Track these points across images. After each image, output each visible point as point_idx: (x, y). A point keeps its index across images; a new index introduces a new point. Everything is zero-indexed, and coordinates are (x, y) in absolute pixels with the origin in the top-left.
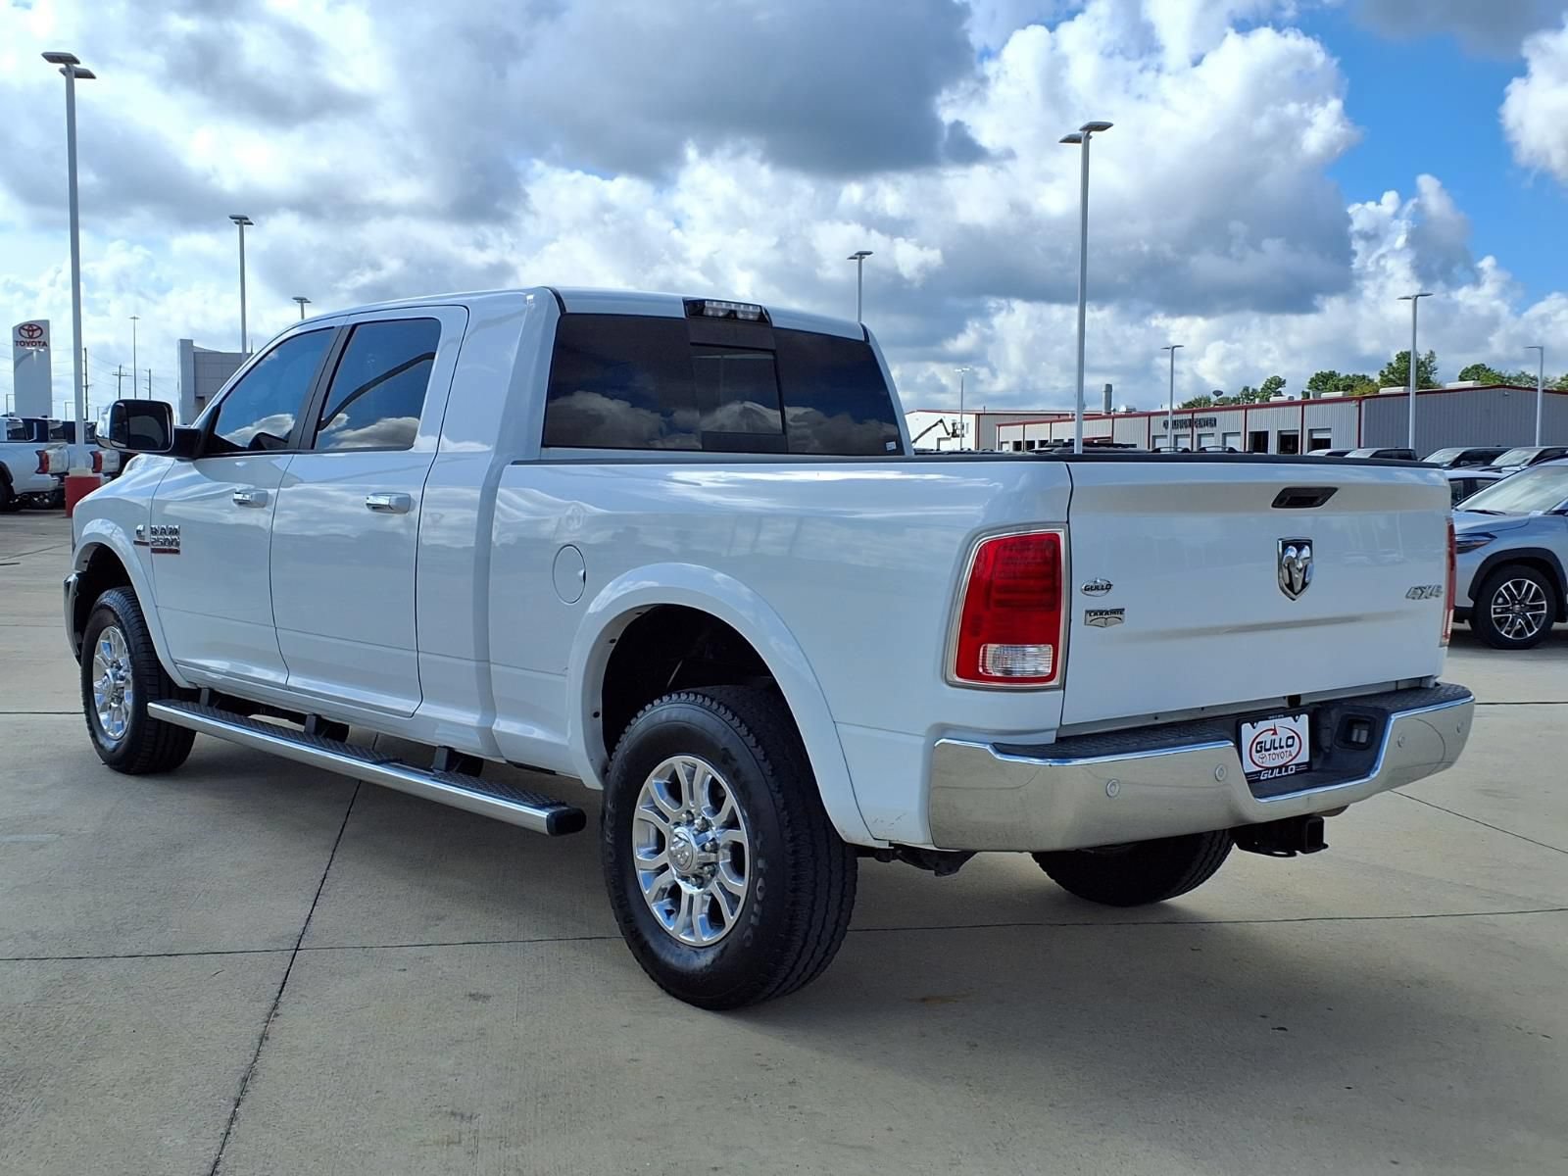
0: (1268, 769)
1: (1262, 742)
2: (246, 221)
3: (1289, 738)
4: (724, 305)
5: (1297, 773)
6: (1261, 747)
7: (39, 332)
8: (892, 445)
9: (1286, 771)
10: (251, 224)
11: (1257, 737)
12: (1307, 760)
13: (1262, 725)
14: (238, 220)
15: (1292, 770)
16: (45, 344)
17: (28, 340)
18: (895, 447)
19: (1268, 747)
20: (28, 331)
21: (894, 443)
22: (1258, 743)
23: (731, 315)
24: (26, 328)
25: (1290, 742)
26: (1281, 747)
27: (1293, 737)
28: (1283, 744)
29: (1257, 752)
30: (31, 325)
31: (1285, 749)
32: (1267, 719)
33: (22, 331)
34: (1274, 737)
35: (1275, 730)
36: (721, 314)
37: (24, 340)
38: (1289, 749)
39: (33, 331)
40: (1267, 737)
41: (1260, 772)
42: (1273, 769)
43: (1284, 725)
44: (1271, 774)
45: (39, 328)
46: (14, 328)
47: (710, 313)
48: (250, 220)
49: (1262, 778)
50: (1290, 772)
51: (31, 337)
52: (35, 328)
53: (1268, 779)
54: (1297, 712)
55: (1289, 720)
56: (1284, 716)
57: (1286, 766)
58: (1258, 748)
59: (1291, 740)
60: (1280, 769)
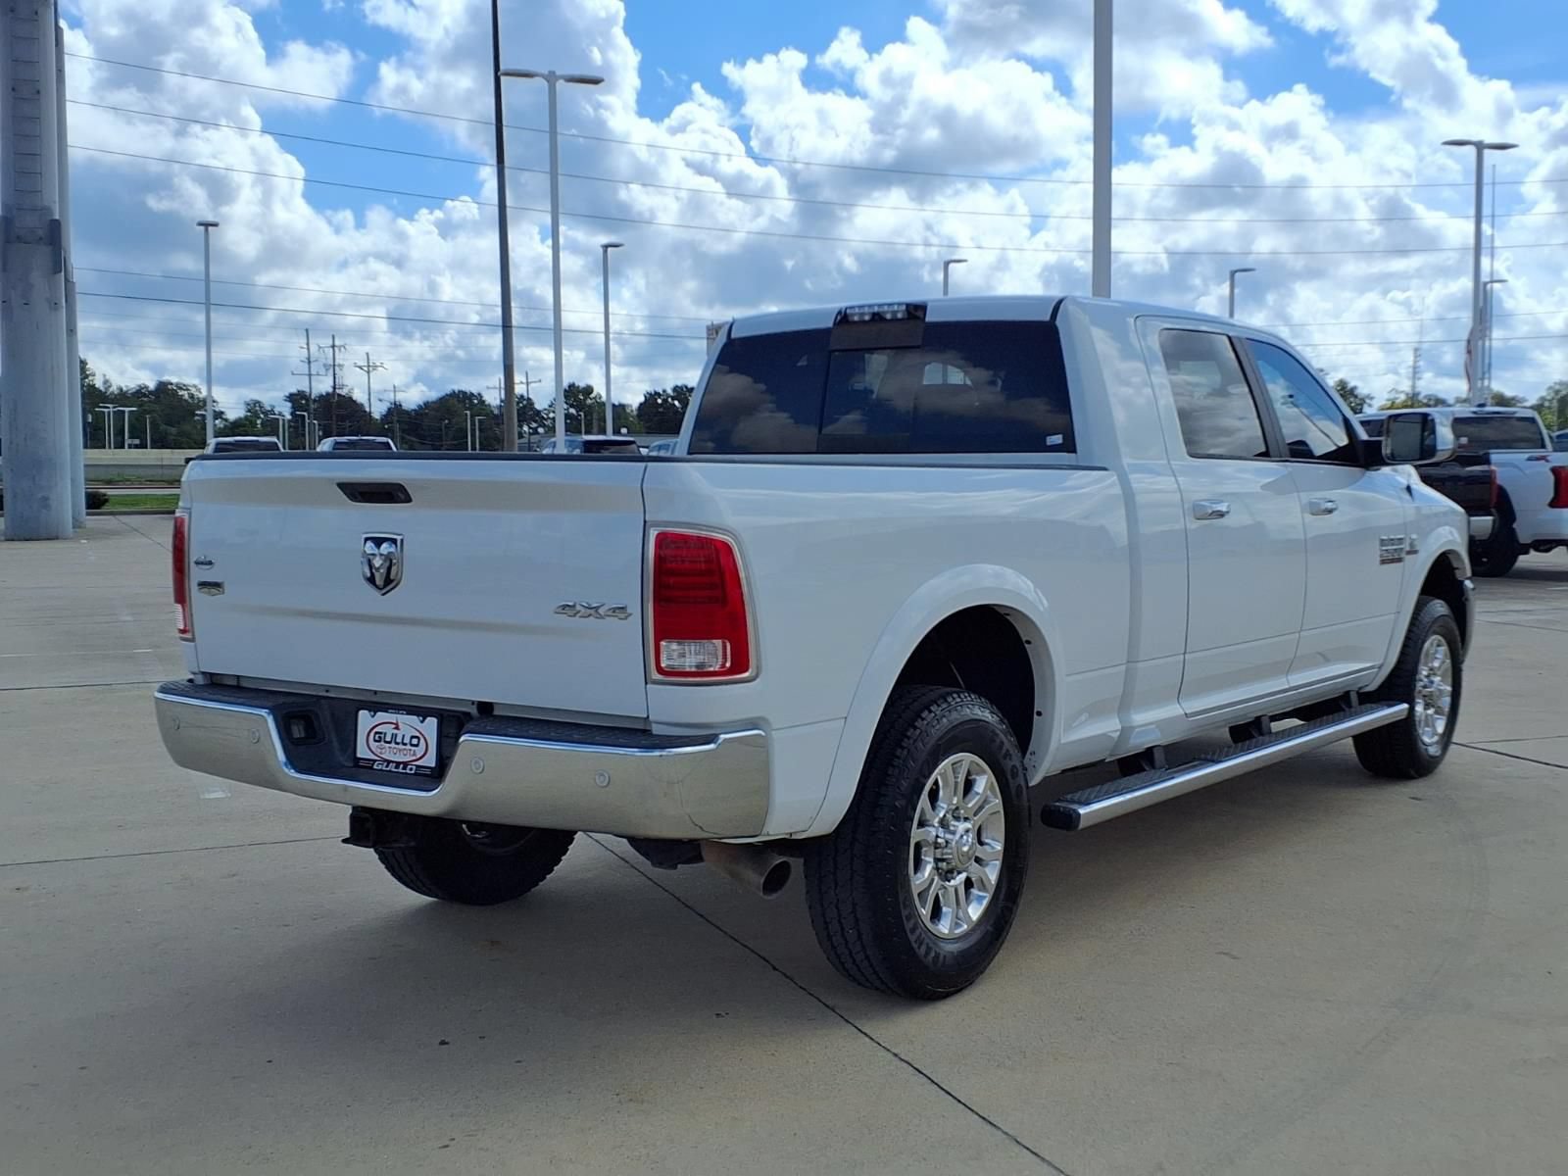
0: (386, 760)
1: (381, 733)
3: (413, 737)
4: (866, 309)
5: (415, 774)
6: (380, 738)
8: (1057, 439)
9: (404, 768)
11: (377, 726)
12: (433, 765)
13: (381, 716)
15: (411, 769)
18: (1060, 441)
19: (388, 739)
21: (1060, 436)
22: (376, 733)
23: (877, 317)
25: (415, 741)
26: (405, 744)
27: (417, 737)
28: (407, 741)
29: (375, 741)
31: (408, 747)
32: (386, 712)
34: (395, 731)
35: (397, 724)
36: (867, 317)
38: (413, 748)
40: (389, 730)
41: (375, 761)
42: (389, 762)
43: (409, 724)
44: (387, 766)
49: (375, 767)
50: (408, 771)
53: (381, 770)
54: (423, 713)
55: (414, 720)
56: (407, 714)
57: (406, 764)
58: (377, 738)
59: (416, 739)
60: (398, 764)
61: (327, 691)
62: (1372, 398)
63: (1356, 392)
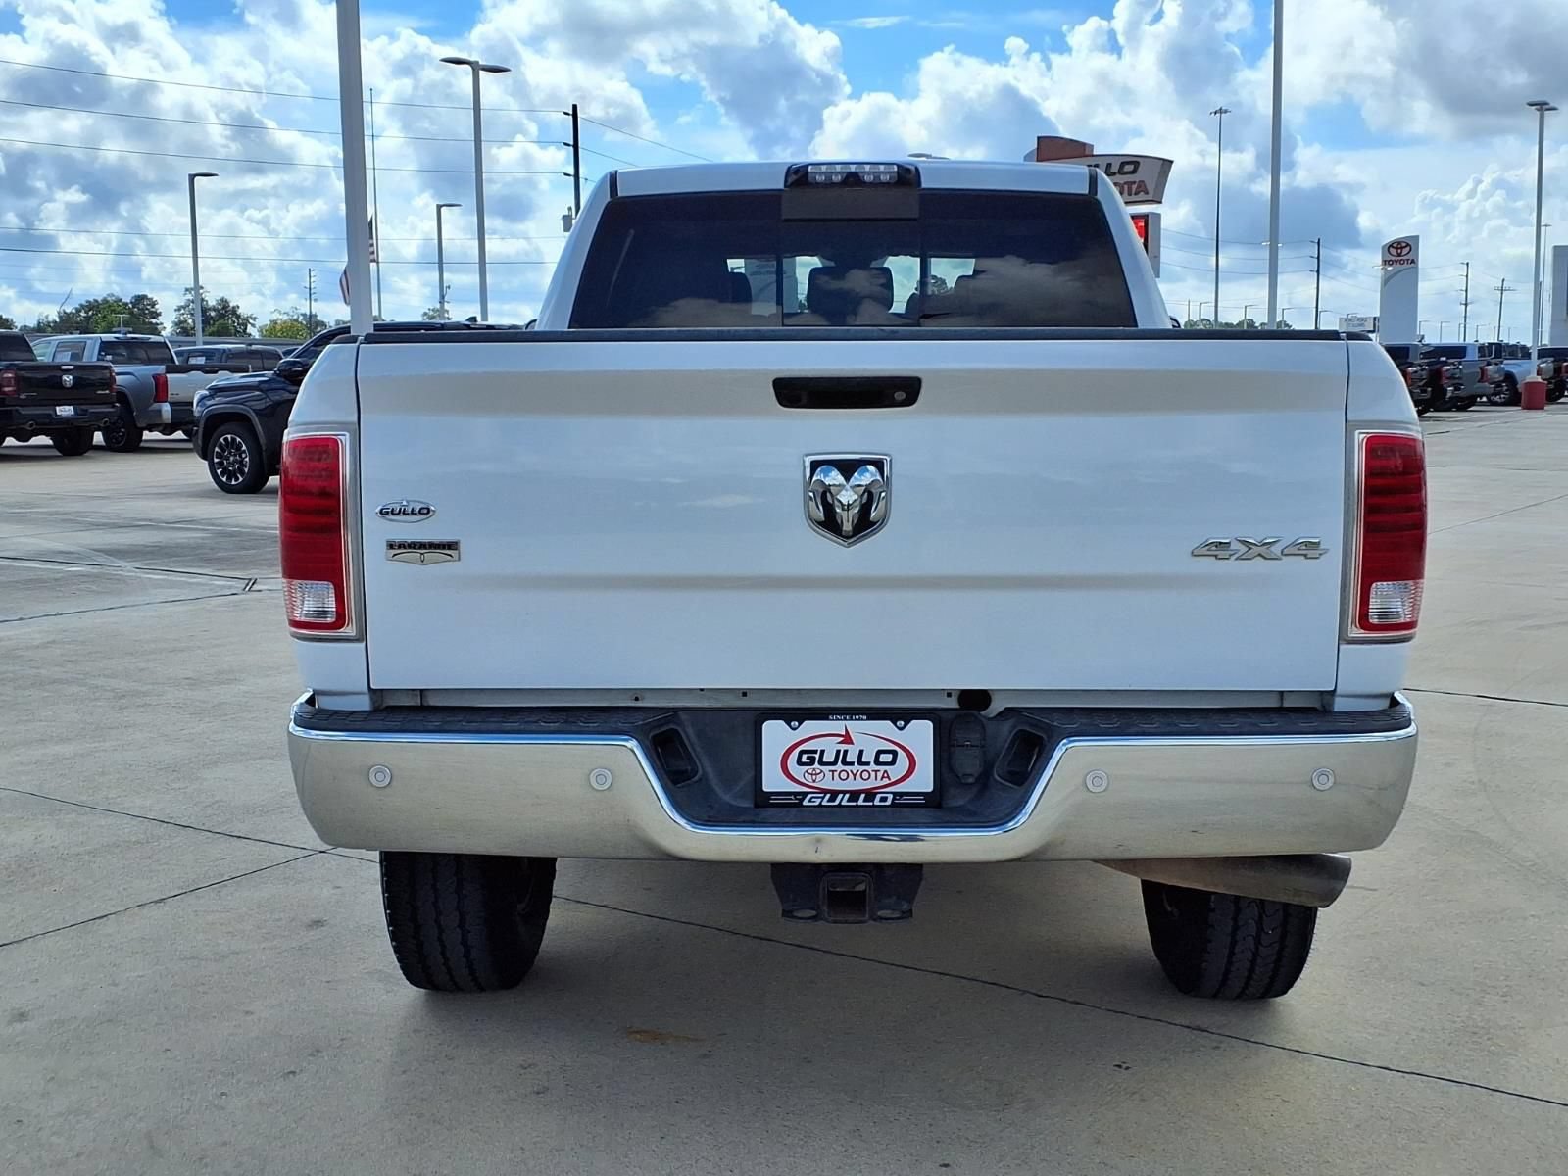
0: (825, 791)
1: (812, 752)
2: (1547, 106)
3: (882, 752)
4: (838, 168)
5: (894, 805)
6: (811, 758)
7: (1408, 248)
9: (869, 799)
10: (1554, 109)
11: (801, 741)
12: (930, 788)
13: (810, 727)
14: (1538, 107)
15: (884, 799)
16: (1413, 261)
17: (1396, 258)
19: (829, 759)
20: (1397, 248)
22: (802, 752)
23: (854, 179)
24: (1395, 245)
25: (886, 759)
26: (866, 764)
27: (893, 752)
28: (868, 758)
29: (800, 763)
30: (1399, 243)
31: (872, 767)
32: (828, 719)
33: (1391, 249)
34: (843, 747)
35: (846, 737)
36: (837, 179)
37: (1393, 258)
38: (884, 768)
39: (1402, 248)
40: (830, 748)
41: (804, 794)
42: (834, 794)
44: (831, 800)
45: (1408, 245)
46: (1383, 247)
47: (820, 179)
48: (1552, 105)
49: (805, 803)
50: (877, 803)
51: (1399, 255)
52: (1404, 245)
53: (820, 806)
54: (902, 716)
55: (885, 727)
56: (868, 719)
57: (870, 794)
58: (804, 759)
59: (887, 756)
60: (854, 795)
61: (637, 699)
62: (254, 319)
63: (239, 311)
